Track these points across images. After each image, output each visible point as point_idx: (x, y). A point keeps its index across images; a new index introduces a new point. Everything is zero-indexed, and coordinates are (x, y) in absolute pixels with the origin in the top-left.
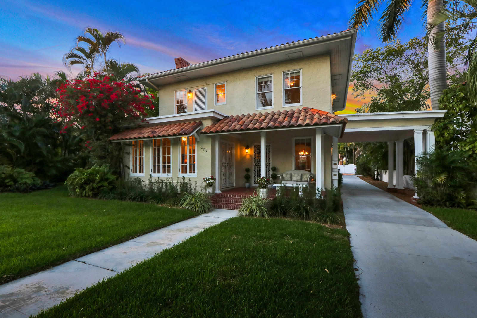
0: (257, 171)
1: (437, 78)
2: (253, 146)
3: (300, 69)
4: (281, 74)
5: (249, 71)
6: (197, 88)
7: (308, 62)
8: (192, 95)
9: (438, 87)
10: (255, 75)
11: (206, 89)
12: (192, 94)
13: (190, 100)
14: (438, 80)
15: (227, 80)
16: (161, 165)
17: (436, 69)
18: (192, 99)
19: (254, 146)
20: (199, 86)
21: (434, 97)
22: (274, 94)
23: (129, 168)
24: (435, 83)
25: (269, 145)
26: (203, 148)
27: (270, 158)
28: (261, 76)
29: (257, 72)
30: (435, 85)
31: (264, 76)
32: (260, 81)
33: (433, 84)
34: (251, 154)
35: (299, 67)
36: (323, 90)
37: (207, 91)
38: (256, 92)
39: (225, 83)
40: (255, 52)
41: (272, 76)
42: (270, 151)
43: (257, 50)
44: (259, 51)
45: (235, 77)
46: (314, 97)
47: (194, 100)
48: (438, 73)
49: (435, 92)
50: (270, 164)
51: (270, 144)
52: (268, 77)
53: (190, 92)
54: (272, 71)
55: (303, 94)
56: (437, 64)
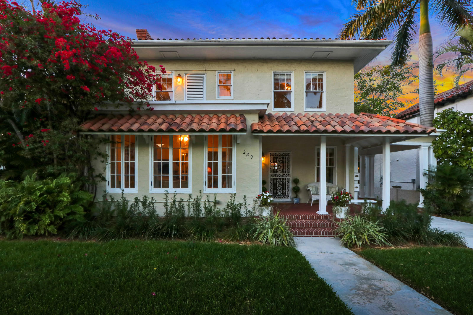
0: (274, 183)
1: (429, 101)
2: (269, 154)
3: (323, 72)
4: (303, 73)
5: (264, 63)
6: (190, 73)
7: (332, 66)
8: (182, 81)
9: (429, 110)
10: (271, 69)
11: (204, 76)
12: (183, 79)
13: (179, 88)
14: (430, 103)
15: (236, 69)
16: (171, 175)
17: (428, 94)
18: (182, 86)
19: (271, 153)
20: (195, 70)
21: (426, 118)
22: (295, 95)
23: (104, 179)
24: (427, 106)
25: (289, 154)
26: (246, 152)
27: (289, 169)
28: (279, 72)
29: (274, 67)
30: (427, 108)
31: (282, 72)
32: (277, 77)
33: (425, 106)
34: (266, 163)
35: (323, 69)
36: (347, 98)
37: (205, 79)
38: (273, 90)
39: (232, 72)
40: (284, 40)
41: (293, 74)
42: (290, 160)
43: (287, 38)
44: (290, 40)
45: (246, 67)
46: (338, 104)
47: (185, 87)
48: (429, 97)
49: (427, 114)
50: (289, 175)
51: (290, 152)
52: (287, 74)
53: (180, 76)
54: (292, 69)
55: (327, 100)
56: (429, 90)
